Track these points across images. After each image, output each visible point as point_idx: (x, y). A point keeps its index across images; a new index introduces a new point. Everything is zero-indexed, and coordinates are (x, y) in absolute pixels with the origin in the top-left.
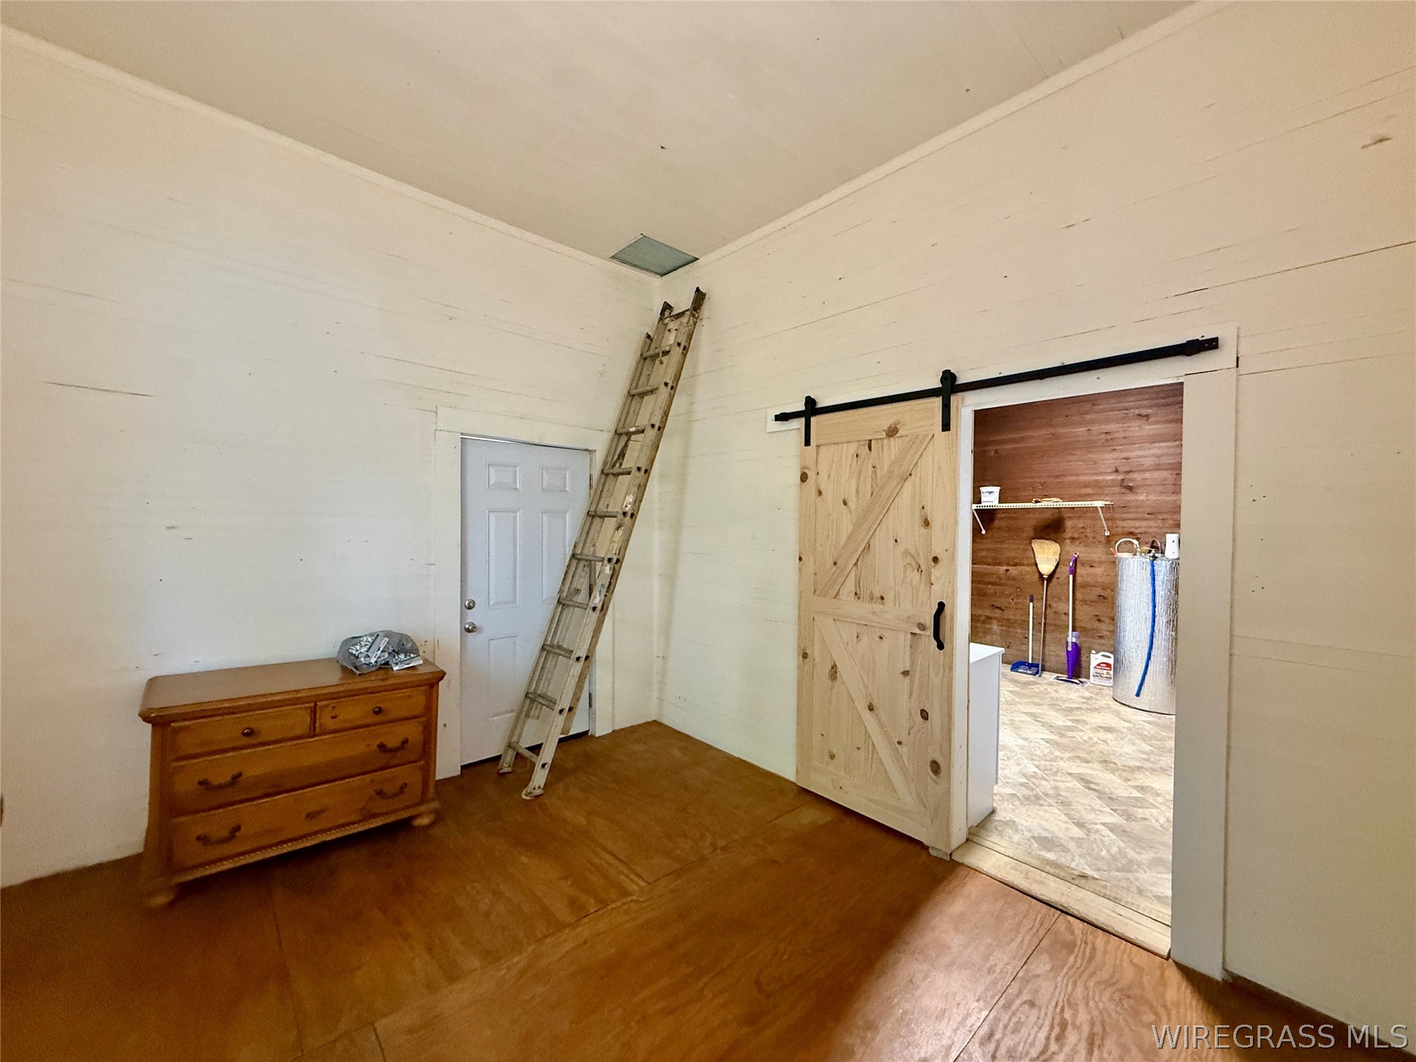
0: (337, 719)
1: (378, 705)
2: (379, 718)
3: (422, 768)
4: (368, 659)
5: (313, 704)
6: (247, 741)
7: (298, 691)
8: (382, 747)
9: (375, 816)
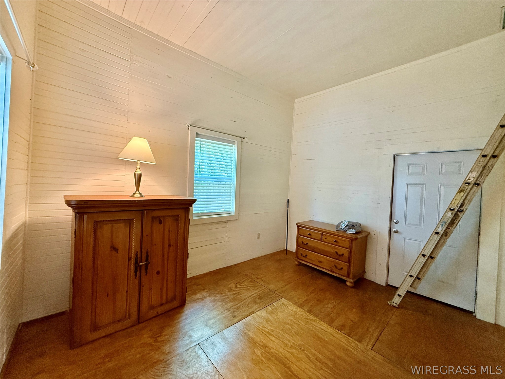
0: (326, 239)
1: (336, 240)
2: (335, 243)
3: (347, 266)
4: (342, 227)
5: (322, 233)
6: (308, 236)
7: (319, 228)
8: (336, 252)
9: (334, 272)
